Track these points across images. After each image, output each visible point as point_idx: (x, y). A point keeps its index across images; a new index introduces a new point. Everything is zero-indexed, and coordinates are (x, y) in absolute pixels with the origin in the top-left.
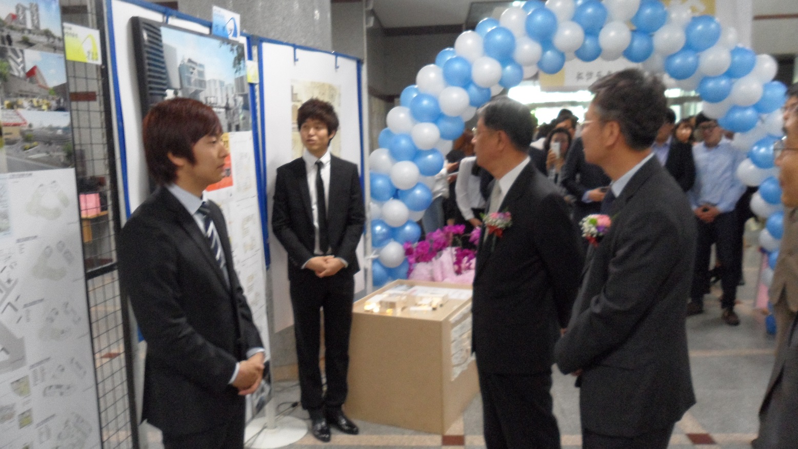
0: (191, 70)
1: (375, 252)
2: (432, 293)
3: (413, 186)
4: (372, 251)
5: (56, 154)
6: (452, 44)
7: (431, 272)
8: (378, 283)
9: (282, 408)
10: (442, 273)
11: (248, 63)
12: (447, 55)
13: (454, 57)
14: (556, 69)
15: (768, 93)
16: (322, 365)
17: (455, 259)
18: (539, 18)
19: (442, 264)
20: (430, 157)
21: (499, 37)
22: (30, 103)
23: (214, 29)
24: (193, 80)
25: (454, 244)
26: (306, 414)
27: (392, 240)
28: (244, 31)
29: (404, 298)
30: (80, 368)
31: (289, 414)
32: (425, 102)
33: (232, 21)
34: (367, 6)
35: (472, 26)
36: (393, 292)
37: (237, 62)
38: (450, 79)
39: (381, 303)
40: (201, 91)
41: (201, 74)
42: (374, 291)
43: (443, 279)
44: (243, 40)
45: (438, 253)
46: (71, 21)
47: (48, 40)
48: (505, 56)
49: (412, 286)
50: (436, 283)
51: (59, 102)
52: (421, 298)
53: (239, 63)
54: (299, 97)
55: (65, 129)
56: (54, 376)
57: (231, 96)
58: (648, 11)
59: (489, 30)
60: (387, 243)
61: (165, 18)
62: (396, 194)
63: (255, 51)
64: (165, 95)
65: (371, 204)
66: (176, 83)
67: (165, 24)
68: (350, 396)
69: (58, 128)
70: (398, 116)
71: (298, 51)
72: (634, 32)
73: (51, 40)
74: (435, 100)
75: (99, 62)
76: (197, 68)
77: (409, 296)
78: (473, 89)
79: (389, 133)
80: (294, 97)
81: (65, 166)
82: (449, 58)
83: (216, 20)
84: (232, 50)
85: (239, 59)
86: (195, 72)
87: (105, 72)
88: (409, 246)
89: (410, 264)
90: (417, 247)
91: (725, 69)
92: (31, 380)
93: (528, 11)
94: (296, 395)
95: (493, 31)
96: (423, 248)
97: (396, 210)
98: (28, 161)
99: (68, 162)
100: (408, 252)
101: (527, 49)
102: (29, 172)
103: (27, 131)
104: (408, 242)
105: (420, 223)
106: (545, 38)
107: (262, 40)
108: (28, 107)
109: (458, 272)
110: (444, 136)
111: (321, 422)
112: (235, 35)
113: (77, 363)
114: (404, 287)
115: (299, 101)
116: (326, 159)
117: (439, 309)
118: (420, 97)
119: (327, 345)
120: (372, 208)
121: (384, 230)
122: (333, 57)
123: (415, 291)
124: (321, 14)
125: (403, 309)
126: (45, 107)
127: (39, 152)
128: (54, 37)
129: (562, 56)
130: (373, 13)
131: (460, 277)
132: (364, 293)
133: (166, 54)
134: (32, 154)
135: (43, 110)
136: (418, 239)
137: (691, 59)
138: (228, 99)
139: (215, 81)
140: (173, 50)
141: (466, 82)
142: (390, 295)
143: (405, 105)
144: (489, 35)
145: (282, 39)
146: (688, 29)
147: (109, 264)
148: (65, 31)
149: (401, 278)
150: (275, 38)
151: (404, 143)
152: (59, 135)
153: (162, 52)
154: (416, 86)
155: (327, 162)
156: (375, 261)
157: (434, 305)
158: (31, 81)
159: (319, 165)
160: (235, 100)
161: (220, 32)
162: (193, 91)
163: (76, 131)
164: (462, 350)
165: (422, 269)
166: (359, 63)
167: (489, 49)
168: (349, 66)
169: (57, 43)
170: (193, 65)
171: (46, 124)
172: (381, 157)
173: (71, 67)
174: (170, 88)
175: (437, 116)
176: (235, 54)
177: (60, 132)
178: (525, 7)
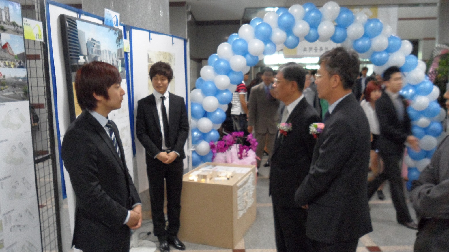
0: (93, 45)
1: (193, 147)
2: (226, 170)
3: (215, 110)
4: (192, 146)
5: (19, 93)
6: (237, 31)
7: (225, 158)
8: (195, 164)
9: (141, 236)
10: (231, 158)
11: (124, 40)
12: (234, 37)
13: (238, 38)
14: (293, 46)
15: (408, 61)
16: (165, 211)
17: (238, 151)
18: (285, 18)
19: (231, 154)
20: (225, 94)
21: (263, 28)
22: (4, 64)
23: (105, 21)
24: (94, 51)
25: (238, 142)
26: (156, 238)
27: (203, 140)
28: (122, 23)
29: (211, 173)
30: (31, 215)
31: (146, 239)
32: (222, 64)
33: (115, 17)
34: (187, 8)
35: (248, 22)
36: (204, 169)
37: (118, 40)
38: (236, 51)
39: (198, 176)
40: (98, 57)
41: (98, 47)
42: (193, 168)
43: (232, 162)
44: (121, 28)
45: (229, 147)
46: (27, 17)
47: (14, 28)
48: (267, 39)
49: (214, 166)
50: (228, 164)
51: (20, 63)
52: (221, 173)
53: (119, 41)
54: (152, 60)
55: (23, 79)
56: (16, 220)
57: (115, 59)
58: (344, 15)
59: (258, 24)
60: (200, 142)
61: (79, 15)
62: (206, 114)
63: (128, 34)
64: (79, 59)
65: (191, 120)
66: (85, 52)
67: (79, 19)
68: (181, 228)
69: (20, 78)
70: (207, 71)
71: (151, 34)
72: (336, 26)
73: (16, 27)
74: (227, 62)
75: (42, 40)
76: (96, 44)
77: (213, 172)
78: (248, 56)
79: (202, 80)
80: (149, 59)
81: (23, 99)
82: (235, 39)
83: (106, 16)
84: (115, 33)
85: (119, 39)
86: (95, 46)
87: (45, 45)
88: (213, 144)
89: (214, 153)
90: (217, 144)
91: (385, 48)
92: (3, 223)
93: (279, 14)
94: (150, 228)
95: (260, 25)
96: (221, 145)
97: (205, 123)
98: (2, 97)
99: (25, 97)
100: (212, 147)
101: (279, 35)
102: (3, 103)
103: (2, 79)
104: (212, 141)
105: (219, 131)
106: (288, 29)
107: (132, 28)
108: (3, 66)
109: (241, 158)
110: (232, 82)
111: (164, 243)
112: (117, 25)
113: (29, 212)
114: (210, 166)
115: (152, 62)
116: (166, 95)
117: (231, 179)
118: (219, 60)
119: (168, 200)
120: (192, 122)
121: (199, 135)
122: (171, 38)
123: (217, 168)
124: (164, 13)
125: (211, 179)
126: (12, 66)
127: (9, 91)
128: (18, 26)
129: (298, 39)
130: (190, 13)
131: (242, 161)
132: (188, 170)
133: (79, 36)
134: (6, 93)
135: (12, 68)
136: (218, 140)
137: (367, 42)
138: (113, 61)
139: (106, 51)
140: (84, 33)
141: (245, 52)
142: (203, 171)
143: (211, 65)
144: (257, 27)
145: (142, 28)
146: (366, 26)
147: (47, 155)
148: (24, 22)
149: (209, 161)
150: (138, 27)
151: (210, 86)
152: (20, 82)
153: (77, 34)
154: (217, 54)
155: (167, 97)
156: (194, 152)
157: (228, 177)
158: (5, 51)
159: (163, 98)
160: (117, 62)
161: (109, 24)
162: (94, 56)
163: (29, 79)
164: (243, 202)
165: (220, 156)
166: (185, 41)
167: (257, 35)
168: (179, 43)
169: (20, 29)
170: (94, 42)
171: (13, 76)
172: (197, 93)
173: (27, 43)
174: (81, 55)
175: (228, 71)
176: (117, 36)
177: (20, 80)
178: (278, 12)
